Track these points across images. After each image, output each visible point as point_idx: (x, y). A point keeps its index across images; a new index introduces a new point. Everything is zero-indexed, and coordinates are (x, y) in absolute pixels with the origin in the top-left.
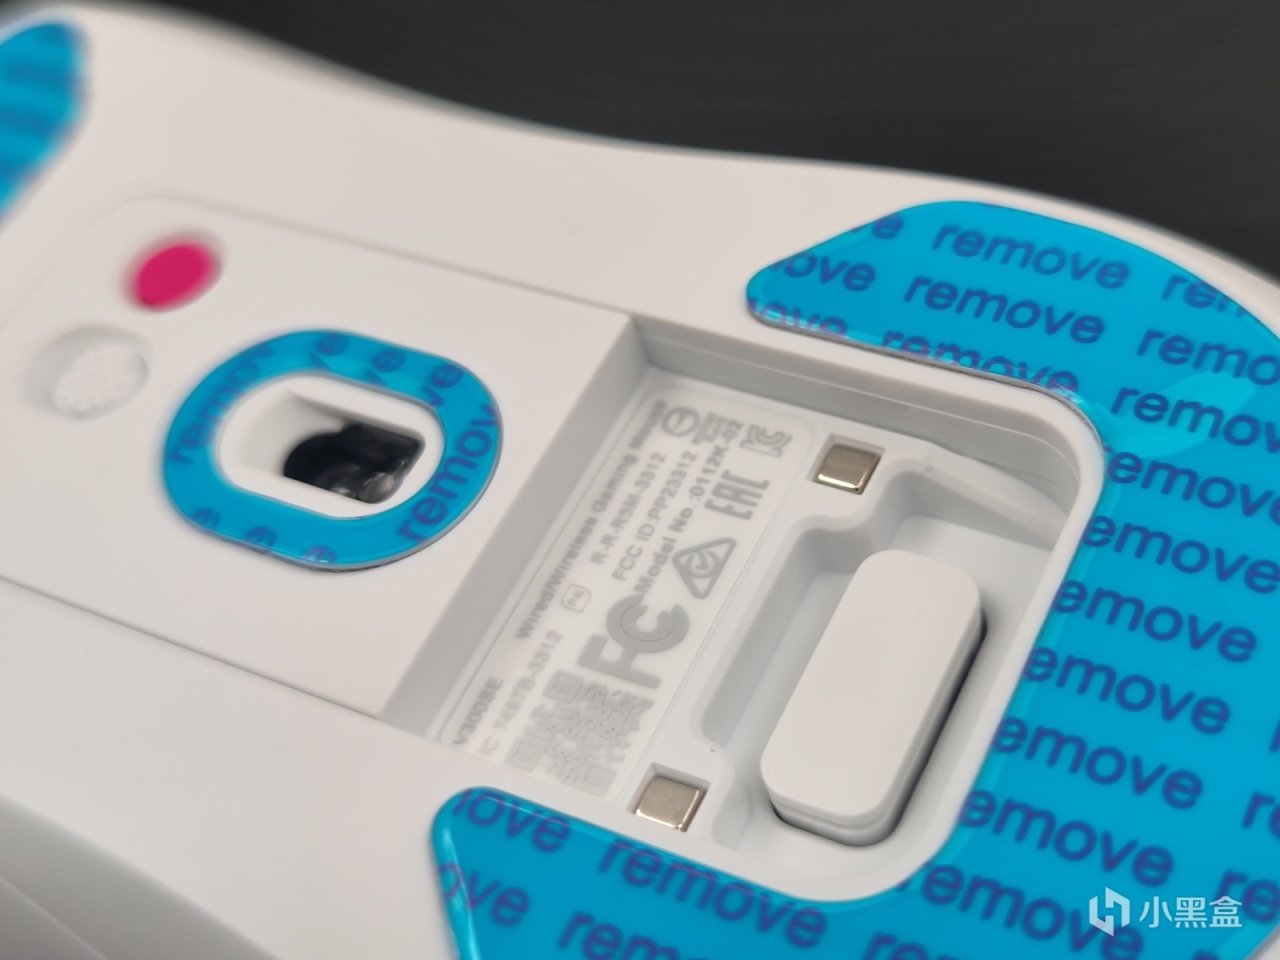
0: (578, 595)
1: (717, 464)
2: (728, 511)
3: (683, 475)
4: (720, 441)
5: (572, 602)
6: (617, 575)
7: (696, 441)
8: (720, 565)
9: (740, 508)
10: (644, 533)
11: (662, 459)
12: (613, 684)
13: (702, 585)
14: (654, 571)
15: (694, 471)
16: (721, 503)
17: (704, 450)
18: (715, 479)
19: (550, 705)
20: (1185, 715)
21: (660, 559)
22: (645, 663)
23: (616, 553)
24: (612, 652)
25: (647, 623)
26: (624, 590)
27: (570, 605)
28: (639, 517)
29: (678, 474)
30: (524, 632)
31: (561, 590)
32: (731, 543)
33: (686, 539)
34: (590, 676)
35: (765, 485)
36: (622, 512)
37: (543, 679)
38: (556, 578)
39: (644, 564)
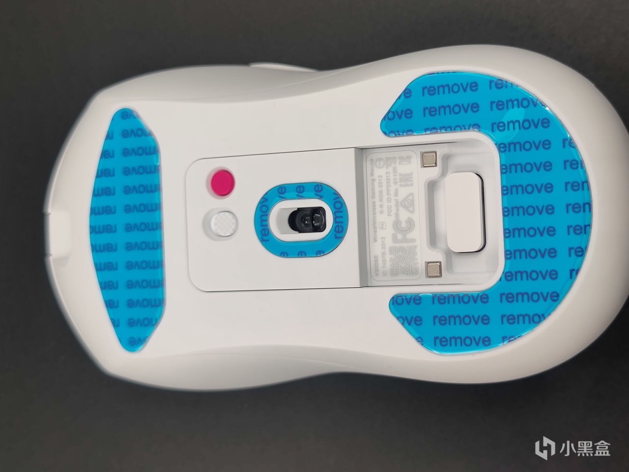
0: (383, 224)
1: (397, 172)
2: (406, 185)
3: (389, 179)
4: (393, 165)
5: (382, 227)
6: (389, 215)
7: (387, 168)
8: (413, 201)
9: (409, 183)
10: (389, 200)
11: (381, 177)
12: (405, 245)
13: (411, 209)
14: (397, 210)
15: (392, 177)
16: (403, 183)
17: (390, 169)
18: (398, 177)
19: (393, 256)
20: (544, 212)
21: (397, 206)
22: (409, 236)
23: (385, 209)
24: (400, 236)
25: (404, 225)
26: (393, 218)
27: (382, 228)
28: (385, 197)
29: (388, 180)
30: (375, 240)
31: (377, 225)
32: (412, 194)
33: (401, 197)
34: (398, 245)
35: (411, 174)
36: (380, 196)
37: (387, 251)
38: (374, 222)
39: (394, 209)
